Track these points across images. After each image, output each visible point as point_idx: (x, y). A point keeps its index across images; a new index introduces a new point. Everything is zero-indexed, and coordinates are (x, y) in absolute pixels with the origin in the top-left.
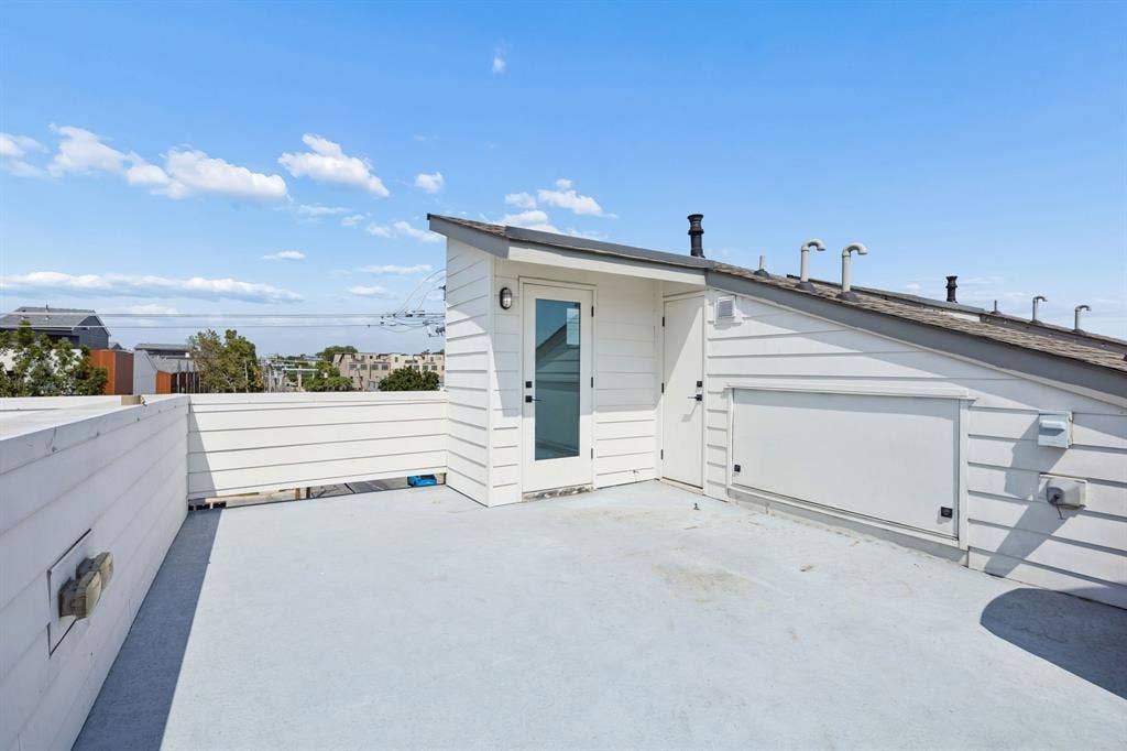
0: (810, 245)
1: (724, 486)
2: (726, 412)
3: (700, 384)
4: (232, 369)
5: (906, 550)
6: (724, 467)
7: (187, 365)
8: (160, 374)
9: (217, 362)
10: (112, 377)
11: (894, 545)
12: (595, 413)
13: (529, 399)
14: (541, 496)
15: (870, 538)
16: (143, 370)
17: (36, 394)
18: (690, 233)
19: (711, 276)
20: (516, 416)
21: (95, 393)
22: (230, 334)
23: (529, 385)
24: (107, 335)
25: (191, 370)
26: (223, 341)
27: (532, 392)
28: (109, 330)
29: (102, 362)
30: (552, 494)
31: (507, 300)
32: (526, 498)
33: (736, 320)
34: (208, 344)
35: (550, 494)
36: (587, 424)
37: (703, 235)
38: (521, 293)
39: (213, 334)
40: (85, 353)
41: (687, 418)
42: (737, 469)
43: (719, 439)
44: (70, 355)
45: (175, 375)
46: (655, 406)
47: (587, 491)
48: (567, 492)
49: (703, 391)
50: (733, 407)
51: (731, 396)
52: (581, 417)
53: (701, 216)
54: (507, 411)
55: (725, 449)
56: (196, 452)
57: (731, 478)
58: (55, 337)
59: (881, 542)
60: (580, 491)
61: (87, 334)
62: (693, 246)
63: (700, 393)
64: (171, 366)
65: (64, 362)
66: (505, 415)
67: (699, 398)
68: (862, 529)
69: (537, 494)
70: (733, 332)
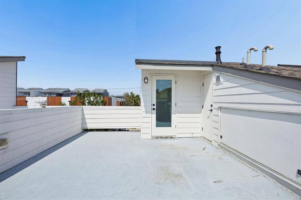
0: (251, 50)
1: (217, 142)
2: (218, 116)
3: (212, 106)
4: (131, 101)
5: (281, 185)
6: (218, 136)
7: (123, 100)
8: (117, 102)
9: (128, 99)
10: (107, 102)
11: (276, 182)
12: (177, 114)
13: (154, 109)
14: (157, 138)
15: (265, 175)
16: (114, 101)
17: (96, 105)
18: (215, 54)
19: (214, 67)
20: (150, 114)
21: (104, 105)
22: (131, 93)
23: (154, 105)
24: (109, 94)
25: (124, 101)
26: (130, 94)
27: (155, 107)
28: (109, 93)
29: (106, 99)
30: (161, 137)
31: (146, 81)
32: (152, 138)
33: (221, 82)
34: (127, 95)
35: (160, 137)
36: (174, 117)
37: (221, 54)
38: (151, 78)
39: (128, 93)
40: (103, 97)
41: (208, 117)
42: (221, 137)
43: (217, 125)
44: (101, 98)
45: (121, 102)
46: (200, 112)
47: (174, 138)
48: (166, 138)
49: (212, 108)
50: (220, 114)
51: (219, 110)
52: (172, 115)
53: (220, 47)
54: (147, 112)
55: (218, 129)
56: (83, 119)
57: (219, 140)
58: (99, 94)
59: (270, 178)
60: (171, 138)
61: (105, 94)
62: (217, 57)
63: (211, 109)
64: (120, 100)
65: (100, 99)
66: (146, 113)
67: (211, 110)
68: (262, 171)
69: (156, 137)
70: (221, 86)
